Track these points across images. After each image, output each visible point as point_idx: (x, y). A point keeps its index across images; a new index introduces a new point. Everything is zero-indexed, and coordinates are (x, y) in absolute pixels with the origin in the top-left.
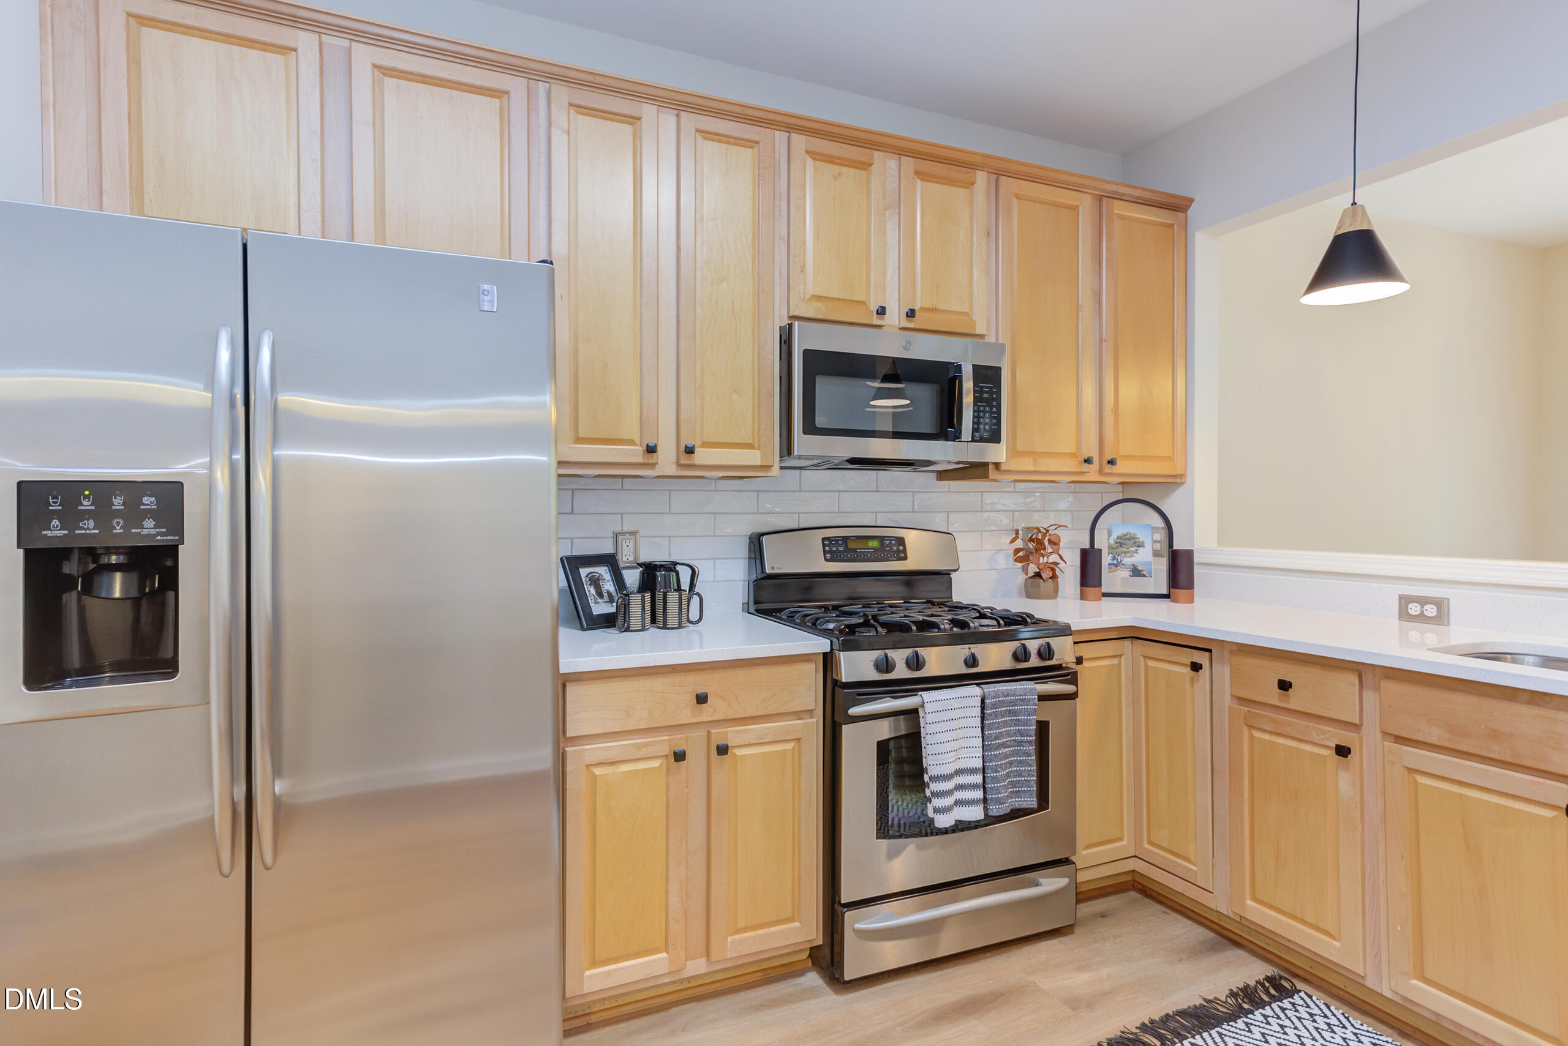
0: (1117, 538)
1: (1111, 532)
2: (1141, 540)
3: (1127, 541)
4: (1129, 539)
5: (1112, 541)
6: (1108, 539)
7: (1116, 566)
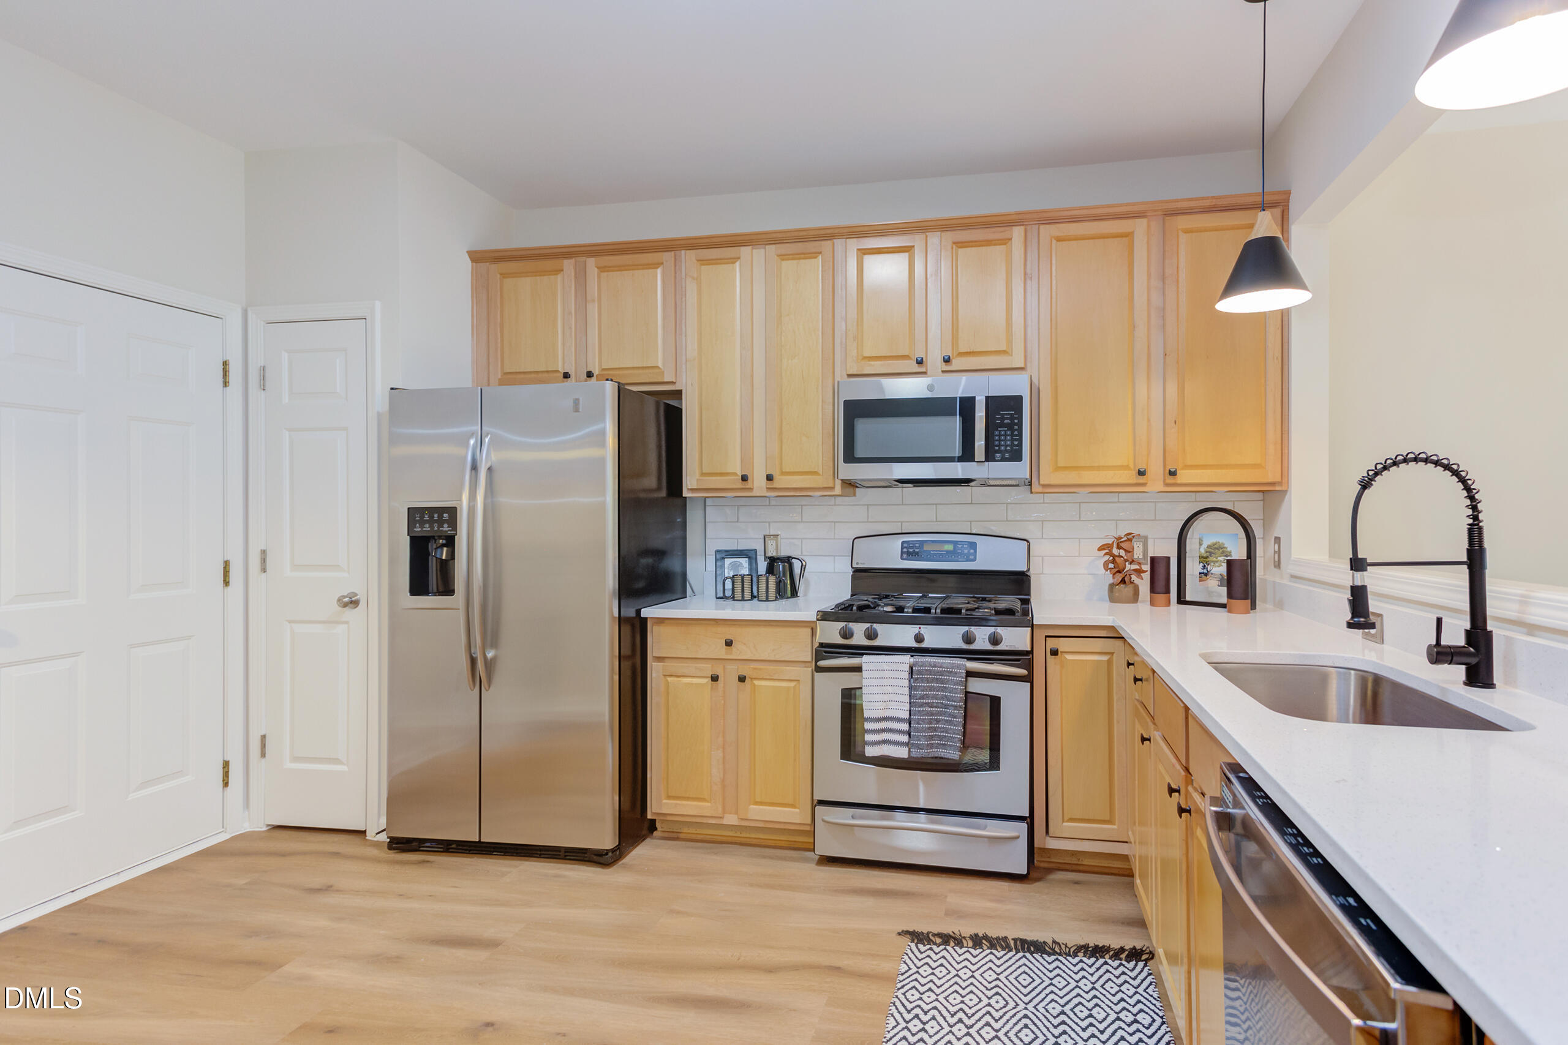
0: (1207, 547)
1: (1202, 541)
2: (1229, 549)
3: (1216, 551)
4: (1217, 549)
5: (1203, 551)
6: (1200, 549)
7: (1206, 575)
